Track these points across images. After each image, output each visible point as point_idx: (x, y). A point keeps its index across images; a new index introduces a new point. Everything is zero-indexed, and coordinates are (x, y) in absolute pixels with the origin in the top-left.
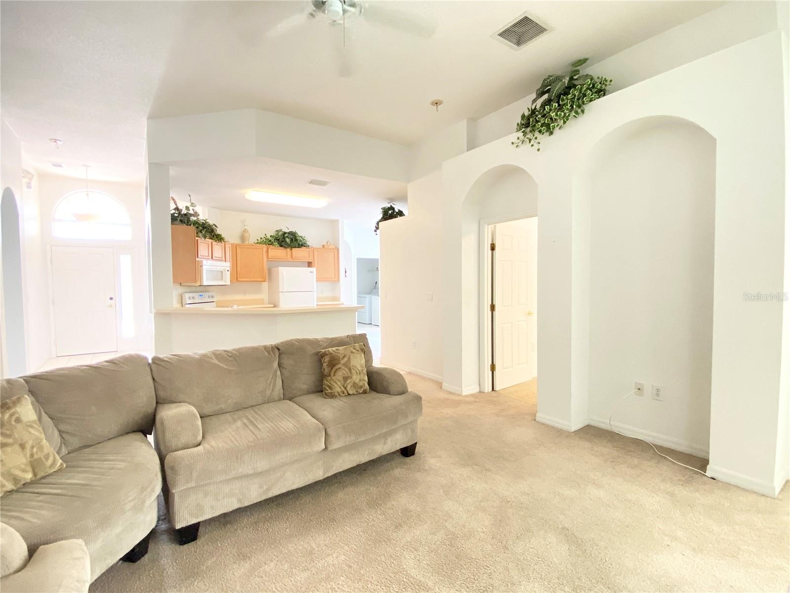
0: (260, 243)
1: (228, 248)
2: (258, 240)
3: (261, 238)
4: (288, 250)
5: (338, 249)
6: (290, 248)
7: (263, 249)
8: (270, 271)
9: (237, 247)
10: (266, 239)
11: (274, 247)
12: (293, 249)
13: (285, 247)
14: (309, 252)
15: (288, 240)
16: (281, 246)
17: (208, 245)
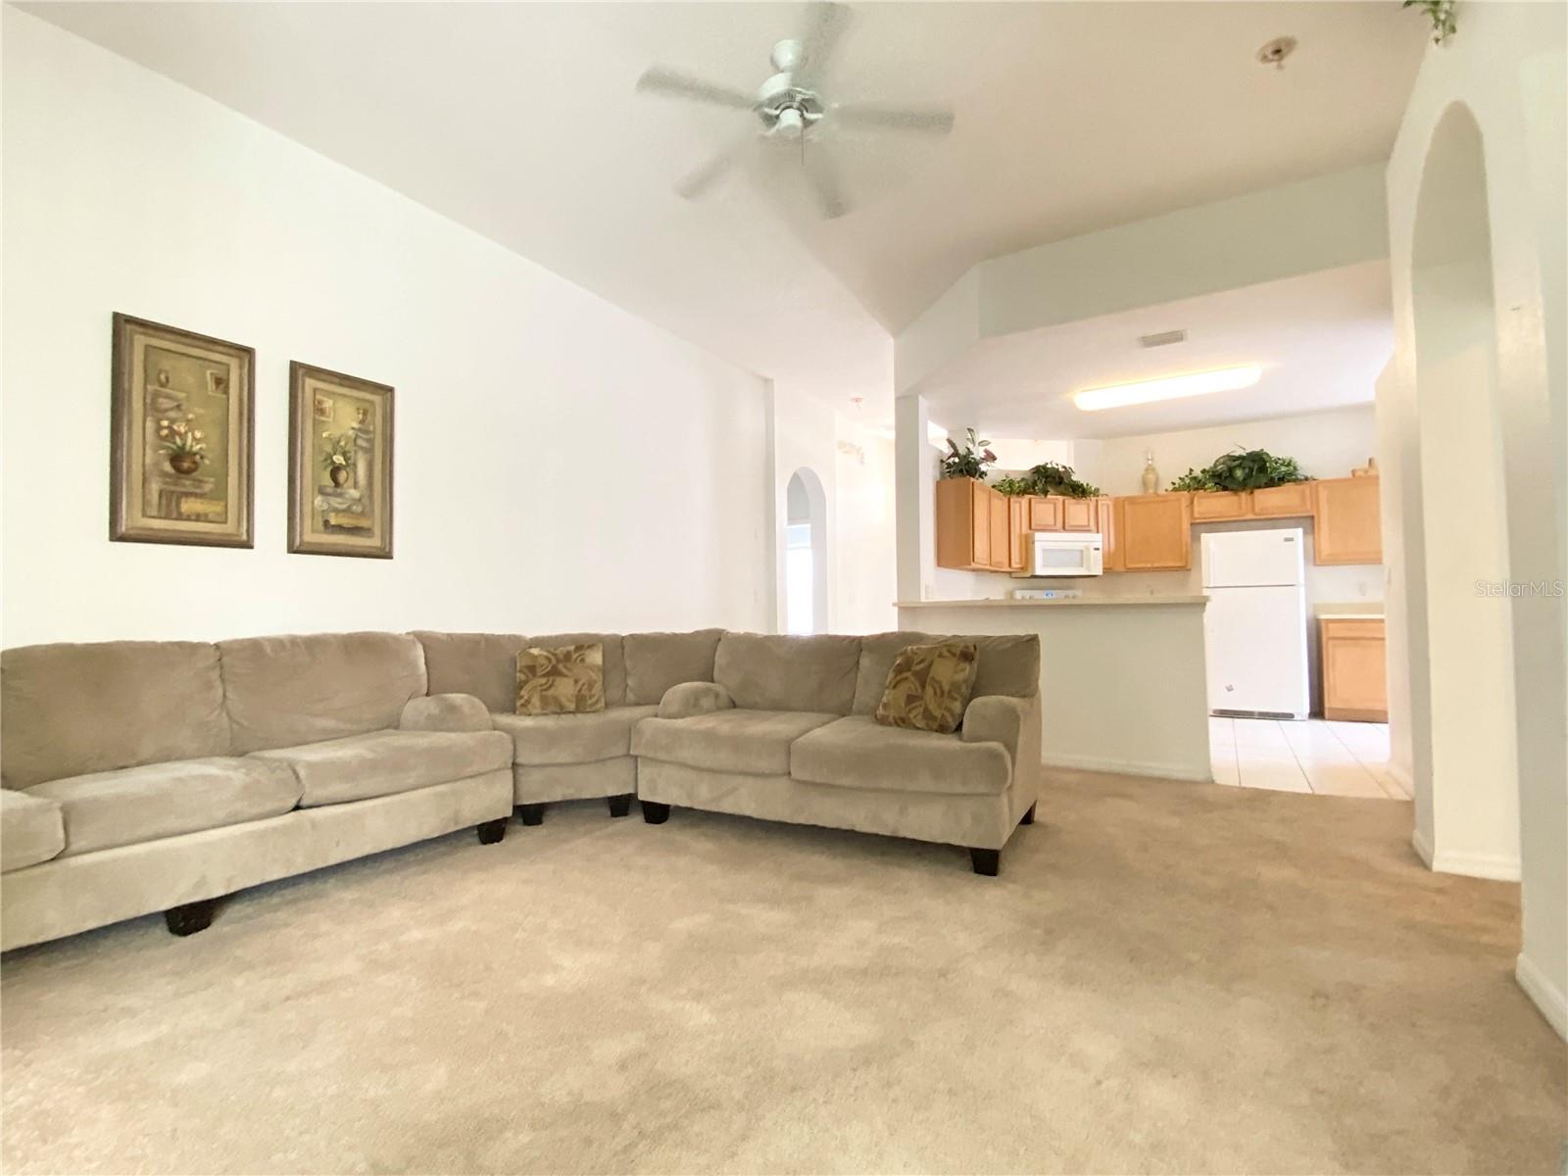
0: (1177, 490)
2: (1173, 484)
3: (1181, 479)
4: (1243, 495)
6: (1248, 492)
7: (1181, 501)
9: (1128, 503)
10: (1191, 479)
11: (1206, 494)
12: (1258, 492)
13: (1232, 490)
14: (1305, 492)
15: (1241, 473)
16: (1225, 489)
17: (1055, 504)
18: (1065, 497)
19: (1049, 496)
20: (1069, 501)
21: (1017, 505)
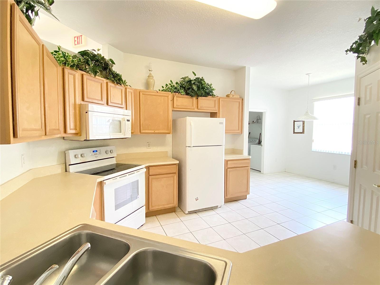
0: (165, 91)
1: (130, 94)
2: (163, 87)
3: (167, 85)
4: (194, 98)
5: (243, 100)
6: (196, 97)
7: (168, 97)
8: (174, 122)
9: (141, 94)
10: (171, 86)
11: (179, 95)
12: (200, 98)
13: (191, 95)
14: (215, 101)
15: (195, 87)
16: (187, 94)
17: (101, 84)
18: (108, 81)
19: (97, 77)
20: (110, 84)
21: (71, 77)
